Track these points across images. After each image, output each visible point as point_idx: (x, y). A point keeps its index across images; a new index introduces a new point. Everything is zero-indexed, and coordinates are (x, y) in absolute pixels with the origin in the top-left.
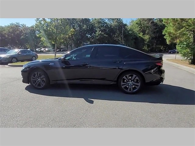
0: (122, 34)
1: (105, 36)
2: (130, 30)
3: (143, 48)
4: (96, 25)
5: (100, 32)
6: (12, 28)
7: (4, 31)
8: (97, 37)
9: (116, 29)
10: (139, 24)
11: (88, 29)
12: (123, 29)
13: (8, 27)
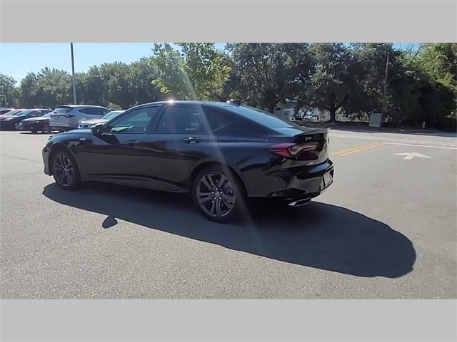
0: (384, 78)
1: (336, 84)
2: (409, 68)
3: (449, 116)
4: (318, 57)
5: (325, 73)
6: (142, 67)
7: (128, 73)
8: (315, 84)
9: (369, 63)
10: (444, 49)
11: (296, 65)
12: (388, 63)
13: (135, 65)
